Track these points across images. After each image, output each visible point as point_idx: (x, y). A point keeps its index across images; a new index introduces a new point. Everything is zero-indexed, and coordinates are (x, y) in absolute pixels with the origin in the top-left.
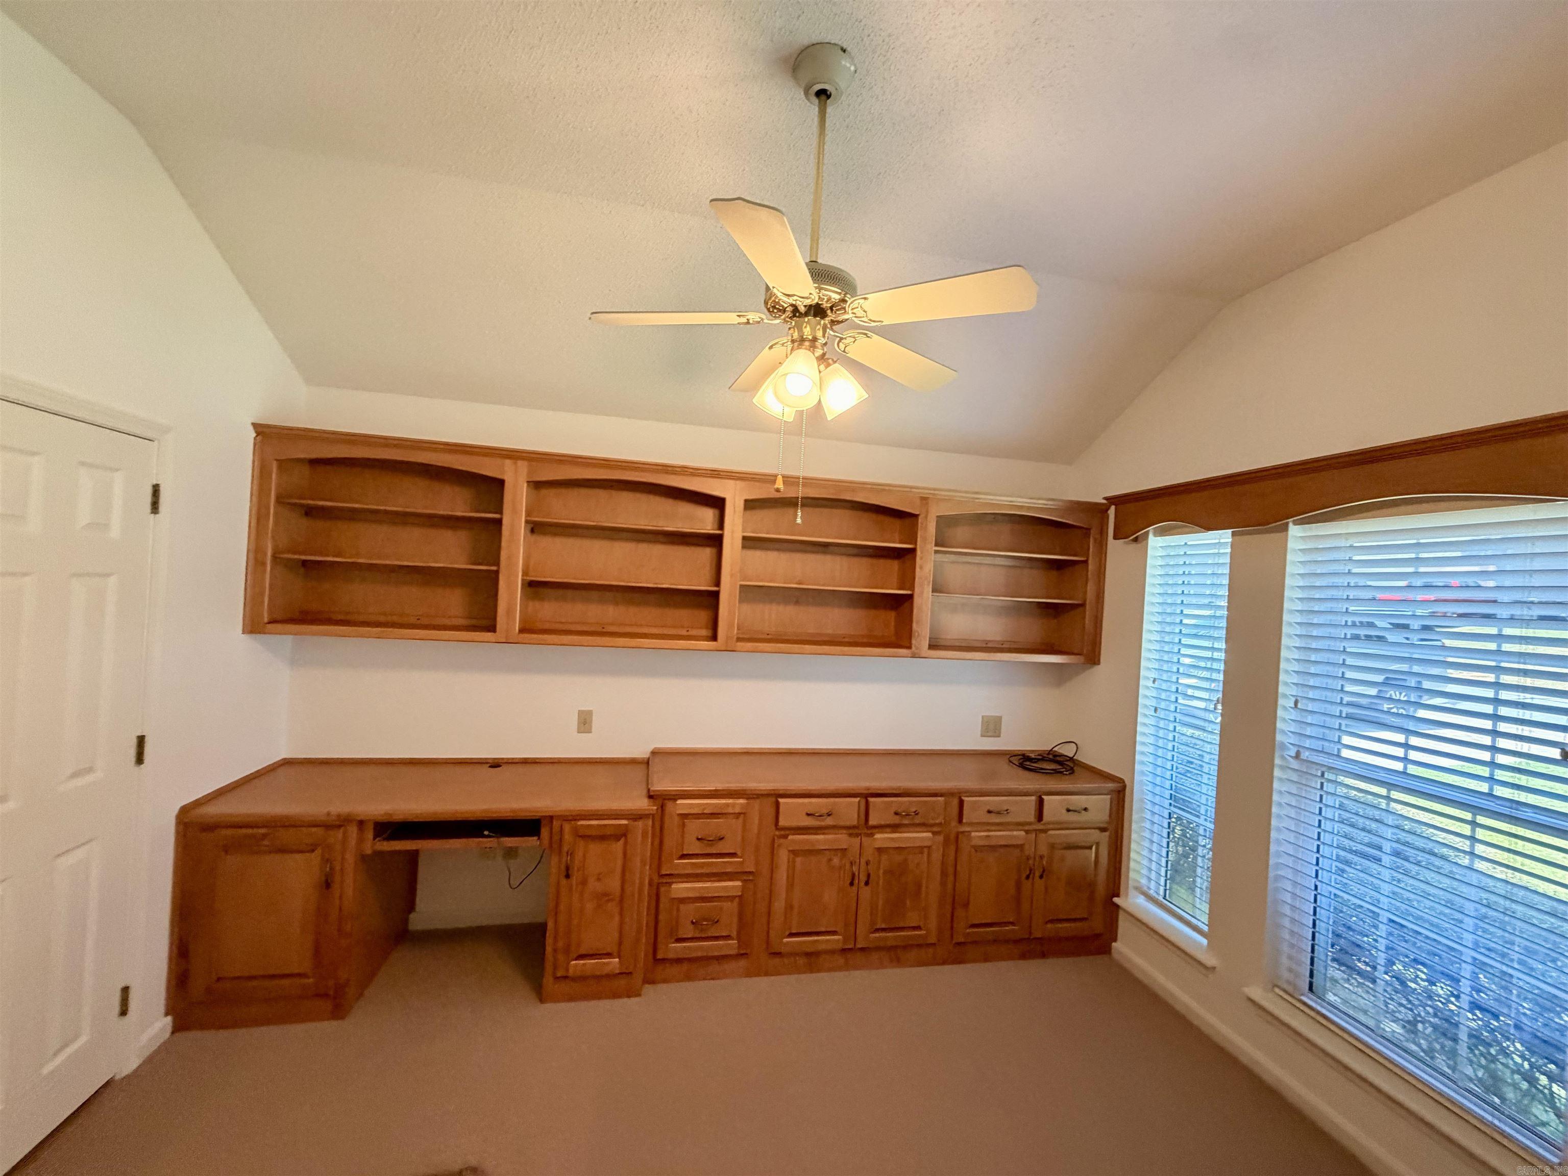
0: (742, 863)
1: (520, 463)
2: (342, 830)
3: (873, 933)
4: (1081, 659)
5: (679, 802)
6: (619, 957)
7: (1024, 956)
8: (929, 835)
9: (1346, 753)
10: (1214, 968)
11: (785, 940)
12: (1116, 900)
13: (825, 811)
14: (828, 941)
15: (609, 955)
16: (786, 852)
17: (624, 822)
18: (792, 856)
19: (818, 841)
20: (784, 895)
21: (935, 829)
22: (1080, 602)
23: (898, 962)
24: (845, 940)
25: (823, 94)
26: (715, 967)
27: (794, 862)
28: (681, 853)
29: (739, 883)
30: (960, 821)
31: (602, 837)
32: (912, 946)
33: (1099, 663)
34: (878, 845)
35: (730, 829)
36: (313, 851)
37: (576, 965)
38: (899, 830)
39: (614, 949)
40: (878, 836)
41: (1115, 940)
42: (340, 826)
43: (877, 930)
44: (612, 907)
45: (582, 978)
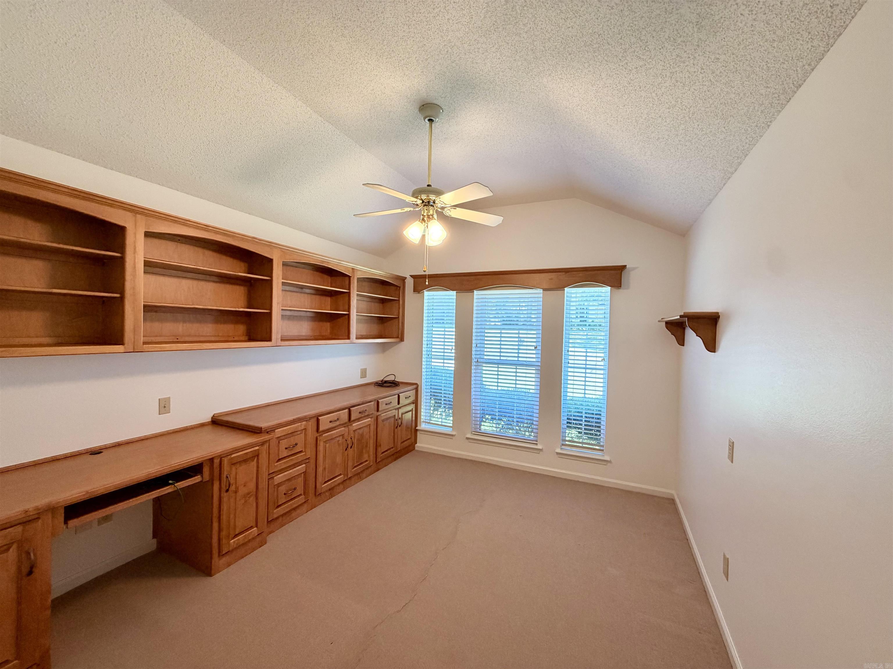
0: (305, 454)
1: (139, 216)
2: (40, 521)
3: (353, 469)
4: (398, 340)
5: (276, 431)
6: (257, 527)
7: (395, 459)
8: (370, 419)
9: (485, 357)
10: (455, 435)
11: (323, 486)
12: (417, 428)
13: (336, 419)
14: (338, 479)
15: (252, 527)
16: (322, 442)
17: (257, 448)
18: (325, 444)
19: (334, 434)
20: (322, 464)
21: (371, 416)
22: (397, 317)
23: (361, 479)
24: (344, 476)
25: (431, 120)
26: (294, 514)
27: (325, 446)
28: (278, 459)
29: (304, 465)
30: (378, 410)
31: (245, 460)
32: (364, 470)
33: (404, 341)
34: (355, 428)
35: (300, 439)
36: (8, 550)
37: (234, 542)
38: (360, 420)
39: (254, 524)
40: (354, 425)
41: (416, 444)
42: (38, 518)
43: (355, 467)
44: (252, 499)
45: (238, 547)
